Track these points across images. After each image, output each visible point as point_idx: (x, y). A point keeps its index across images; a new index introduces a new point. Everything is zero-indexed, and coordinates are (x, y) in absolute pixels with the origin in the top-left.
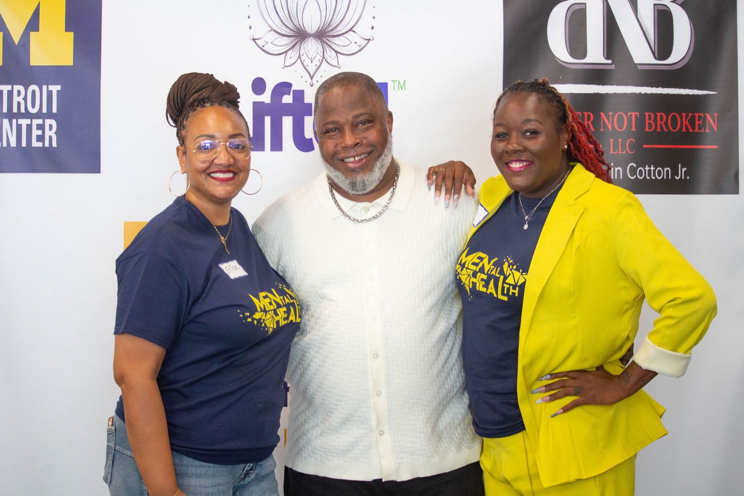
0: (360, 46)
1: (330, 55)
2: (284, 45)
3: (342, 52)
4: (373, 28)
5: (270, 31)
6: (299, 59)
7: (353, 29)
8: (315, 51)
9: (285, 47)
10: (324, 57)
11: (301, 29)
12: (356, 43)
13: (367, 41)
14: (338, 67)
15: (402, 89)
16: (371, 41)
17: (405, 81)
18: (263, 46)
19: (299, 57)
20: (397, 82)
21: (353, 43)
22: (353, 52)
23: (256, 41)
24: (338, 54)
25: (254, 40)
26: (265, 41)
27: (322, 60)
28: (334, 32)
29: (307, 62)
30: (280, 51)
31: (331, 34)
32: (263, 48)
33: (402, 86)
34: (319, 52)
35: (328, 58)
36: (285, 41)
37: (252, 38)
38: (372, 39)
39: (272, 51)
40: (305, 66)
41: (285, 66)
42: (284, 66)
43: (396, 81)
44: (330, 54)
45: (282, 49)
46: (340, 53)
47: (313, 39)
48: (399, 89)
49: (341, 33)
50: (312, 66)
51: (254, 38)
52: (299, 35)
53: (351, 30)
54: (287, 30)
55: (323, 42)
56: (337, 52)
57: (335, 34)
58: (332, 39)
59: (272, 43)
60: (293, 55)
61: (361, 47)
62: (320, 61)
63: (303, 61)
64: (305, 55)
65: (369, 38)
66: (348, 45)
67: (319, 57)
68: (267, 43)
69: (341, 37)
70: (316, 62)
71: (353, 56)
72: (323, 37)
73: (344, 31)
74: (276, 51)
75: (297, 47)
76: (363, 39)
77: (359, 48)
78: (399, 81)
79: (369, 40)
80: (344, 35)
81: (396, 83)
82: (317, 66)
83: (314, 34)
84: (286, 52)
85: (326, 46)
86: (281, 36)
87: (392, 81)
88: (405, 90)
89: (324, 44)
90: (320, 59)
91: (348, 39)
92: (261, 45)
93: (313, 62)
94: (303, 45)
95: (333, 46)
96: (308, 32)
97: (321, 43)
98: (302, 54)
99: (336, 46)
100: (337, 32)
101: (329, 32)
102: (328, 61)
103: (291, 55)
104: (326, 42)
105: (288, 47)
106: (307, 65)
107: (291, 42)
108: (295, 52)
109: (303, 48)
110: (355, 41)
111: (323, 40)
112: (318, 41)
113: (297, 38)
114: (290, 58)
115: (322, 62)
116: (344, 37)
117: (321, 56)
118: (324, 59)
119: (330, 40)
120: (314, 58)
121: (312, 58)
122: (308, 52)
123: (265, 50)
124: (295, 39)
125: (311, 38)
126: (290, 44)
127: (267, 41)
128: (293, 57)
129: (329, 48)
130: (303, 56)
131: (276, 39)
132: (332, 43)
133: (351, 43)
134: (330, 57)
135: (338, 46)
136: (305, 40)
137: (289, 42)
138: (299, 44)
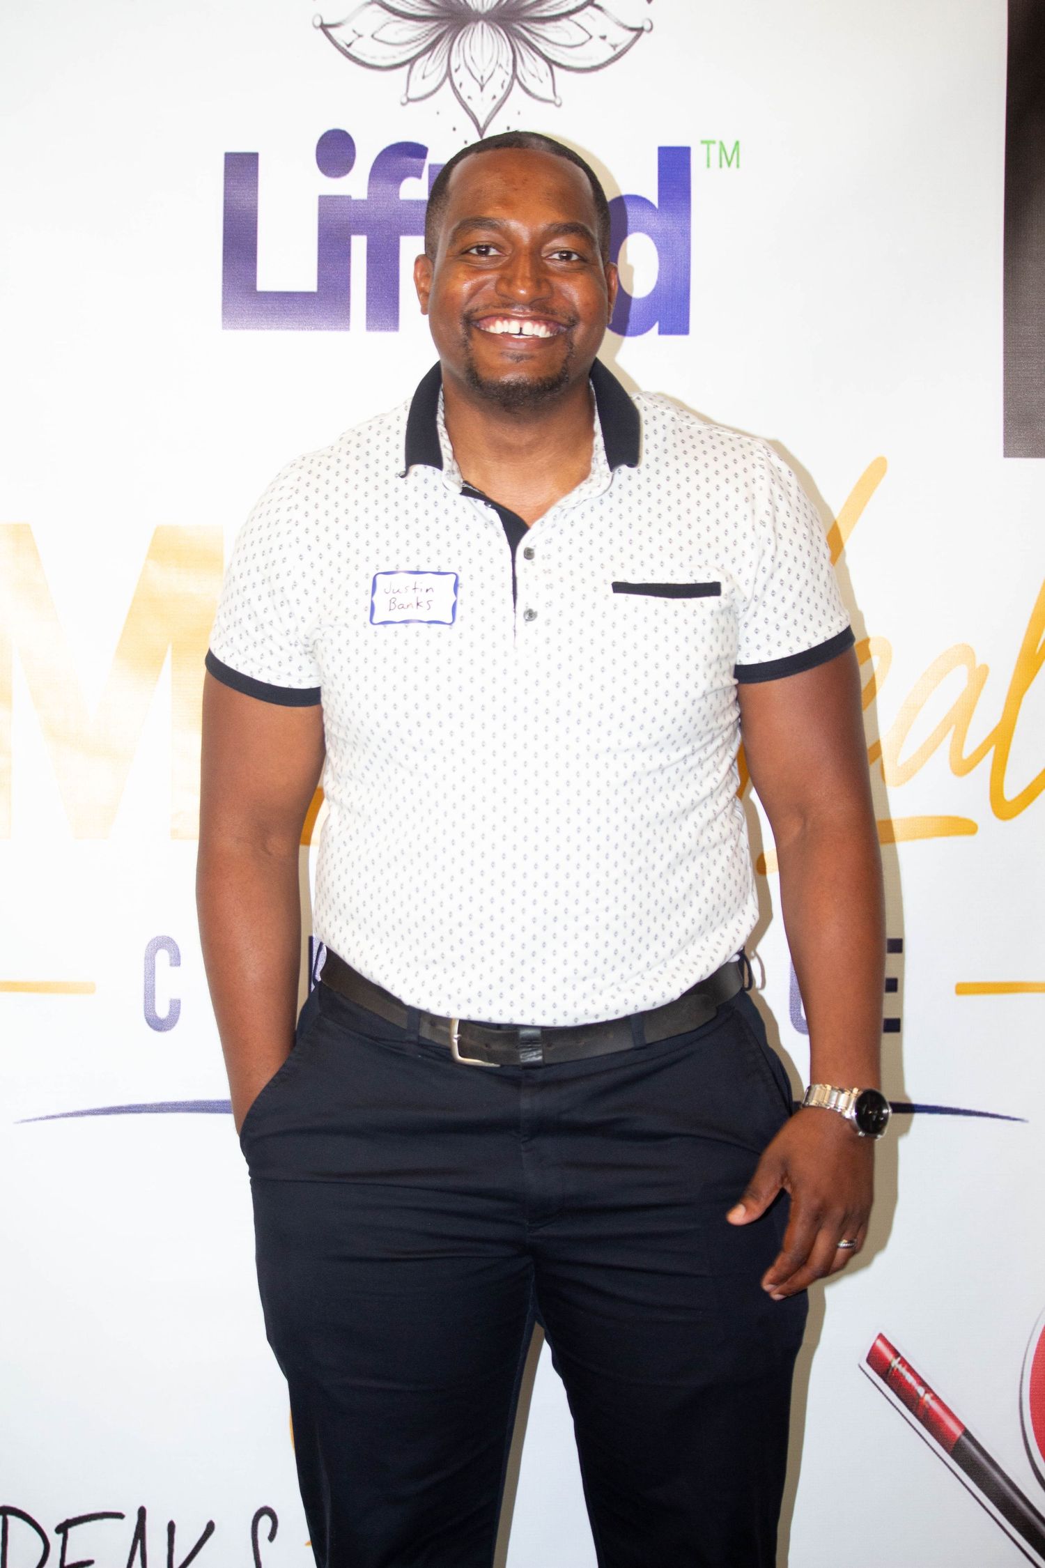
0: (614, 47)
1: (534, 72)
2: (408, 43)
3: (565, 63)
5: (370, 4)
6: (448, 81)
8: (491, 60)
9: (408, 47)
10: (515, 76)
12: (604, 38)
13: (634, 34)
14: (553, 102)
15: (729, 164)
16: (644, 35)
17: (737, 143)
18: (349, 45)
19: (449, 74)
20: (718, 143)
21: (596, 39)
22: (596, 63)
23: (331, 31)
24: (555, 68)
25: (324, 27)
26: (354, 31)
27: (511, 84)
28: (542, 7)
29: (469, 89)
30: (394, 57)
31: (536, 13)
32: (350, 50)
33: (730, 156)
34: (503, 61)
35: (528, 77)
36: (410, 30)
37: (318, 23)
38: (647, 26)
39: (373, 58)
40: (465, 99)
41: (409, 100)
42: (404, 100)
43: (714, 142)
44: (532, 67)
45: (400, 53)
46: (560, 65)
47: (485, 25)
48: (721, 166)
49: (563, 10)
50: (482, 99)
51: (326, 22)
52: (447, 14)
53: (590, 3)
55: (512, 34)
56: (551, 63)
57: (546, 14)
58: (536, 27)
59: (373, 36)
60: (431, 67)
61: (618, 49)
62: (506, 85)
63: (457, 85)
64: (463, 70)
65: (639, 25)
66: (583, 44)
67: (503, 76)
68: (360, 36)
69: (564, 23)
70: (495, 88)
71: (594, 74)
72: (515, 21)
73: (572, 6)
74: (384, 58)
75: (442, 47)
76: (625, 27)
77: (612, 53)
79: (640, 31)
80: (573, 17)
81: (715, 149)
82: (496, 101)
83: (488, 12)
84: (411, 61)
85: (520, 45)
86: (398, 18)
87: (702, 142)
88: (738, 166)
89: (517, 41)
90: (504, 81)
91: (582, 27)
92: (343, 41)
93: (485, 89)
94: (460, 41)
95: (542, 46)
96: (472, 7)
97: (507, 35)
98: (457, 67)
99: (551, 45)
100: (551, 7)
101: (531, 9)
102: (527, 85)
103: (425, 68)
104: (522, 34)
105: (417, 46)
106: (469, 97)
107: (427, 35)
108: (438, 62)
109: (459, 51)
110: (602, 34)
111: (515, 29)
112: (500, 33)
113: (444, 25)
114: (424, 77)
115: (511, 89)
116: (572, 21)
117: (507, 74)
118: (516, 82)
119: (532, 29)
120: (489, 79)
121: (482, 78)
122: (473, 61)
123: (354, 54)
124: (437, 26)
125: (480, 24)
126: (424, 39)
127: (359, 32)
128: (431, 74)
129: (531, 51)
130: (458, 72)
131: (384, 25)
132: (537, 38)
133: (591, 37)
134: (533, 75)
135: (555, 47)
136: (466, 28)
137: (419, 35)
138: (448, 39)
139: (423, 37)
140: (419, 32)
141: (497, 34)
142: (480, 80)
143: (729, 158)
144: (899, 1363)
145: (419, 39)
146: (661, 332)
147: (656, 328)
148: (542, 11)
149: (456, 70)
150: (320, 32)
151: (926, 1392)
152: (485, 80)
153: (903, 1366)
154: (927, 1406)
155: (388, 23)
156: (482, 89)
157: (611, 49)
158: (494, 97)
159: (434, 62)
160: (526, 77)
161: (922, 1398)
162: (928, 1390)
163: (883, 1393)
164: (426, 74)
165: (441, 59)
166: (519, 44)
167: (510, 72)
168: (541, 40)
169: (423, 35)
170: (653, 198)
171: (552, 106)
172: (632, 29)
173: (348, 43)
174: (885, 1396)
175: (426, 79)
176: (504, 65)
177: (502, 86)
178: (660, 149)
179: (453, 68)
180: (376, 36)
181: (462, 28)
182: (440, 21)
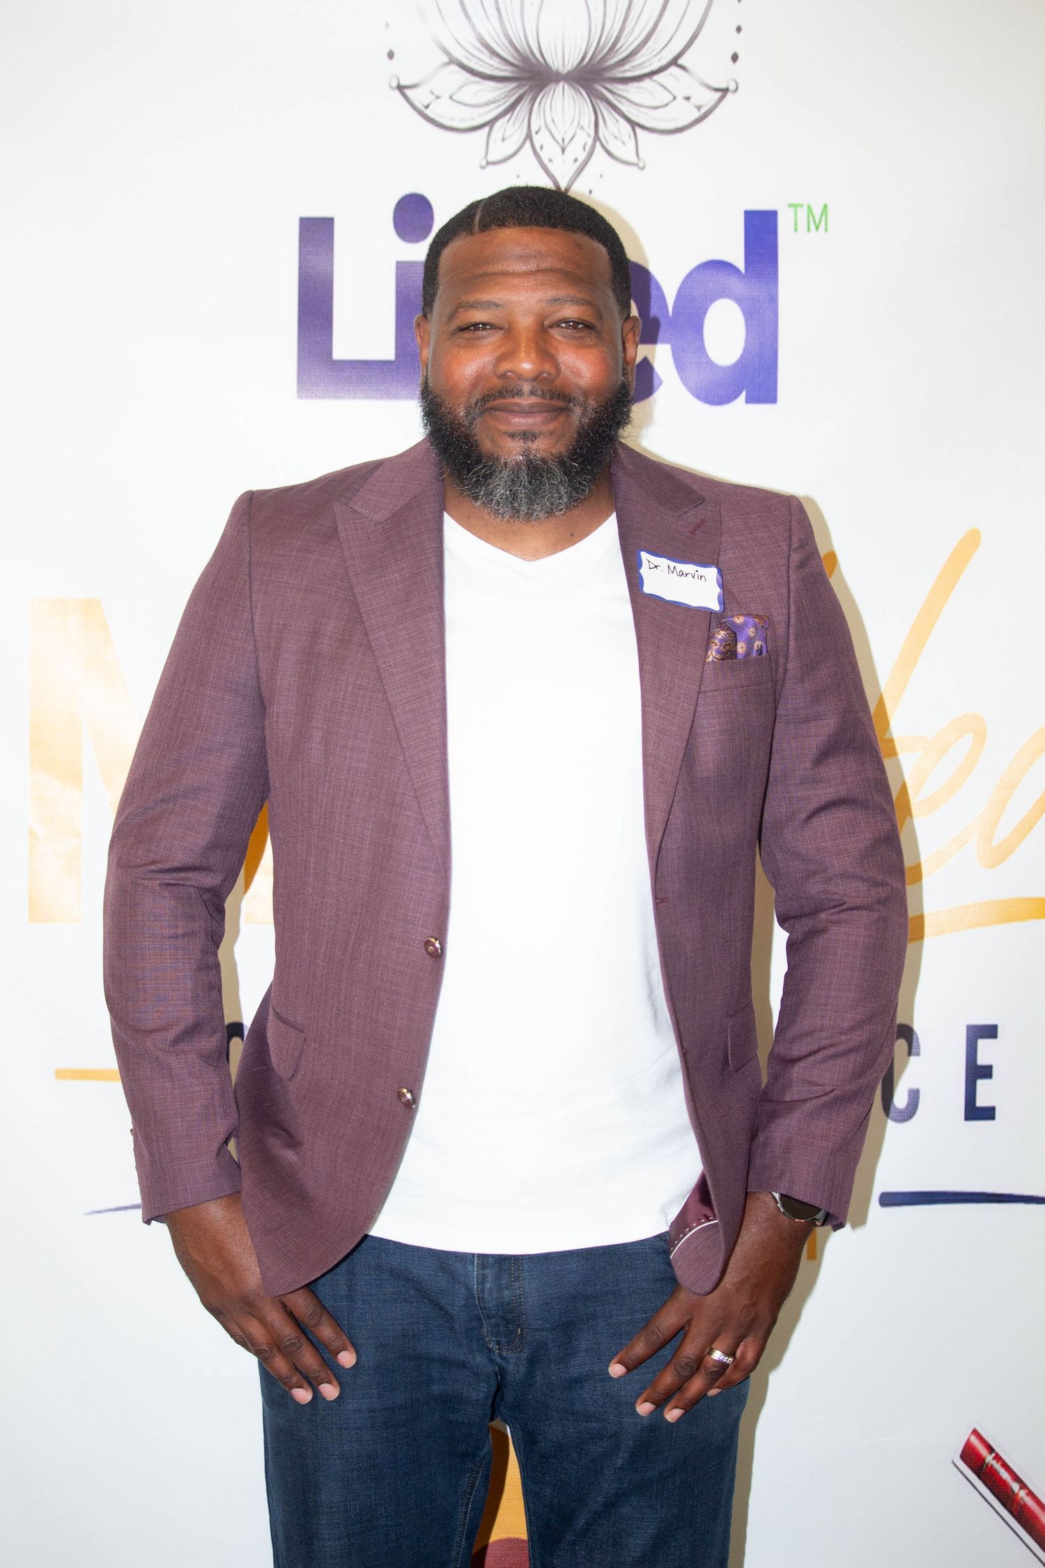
0: (699, 108)
1: (616, 133)
2: (487, 104)
3: (648, 124)
4: (735, 58)
5: (448, 64)
6: (528, 143)
7: (680, 61)
8: (572, 122)
9: (487, 108)
10: (597, 138)
11: (532, 59)
12: (688, 98)
13: (719, 94)
14: (636, 165)
15: (817, 228)
16: (729, 95)
17: (825, 207)
18: (427, 107)
19: (529, 136)
20: (805, 207)
21: (680, 100)
22: (679, 124)
23: (408, 92)
24: (638, 130)
25: (401, 88)
26: (432, 93)
27: (593, 147)
28: (627, 67)
29: (550, 151)
30: (473, 119)
31: (618, 73)
32: (428, 112)
33: (818, 220)
34: (585, 123)
35: (610, 138)
36: (488, 91)
37: (395, 84)
38: (732, 87)
39: (452, 119)
40: (546, 161)
41: (488, 163)
42: (484, 163)
43: (801, 206)
44: (614, 128)
45: (479, 115)
46: (643, 127)
47: (566, 86)
48: (809, 230)
49: (647, 70)
50: (564, 162)
51: (402, 83)
52: (528, 75)
53: (674, 62)
54: (495, 62)
55: (594, 95)
56: (633, 124)
57: (629, 74)
58: (619, 88)
59: (451, 97)
60: (511, 129)
61: (703, 111)
62: (588, 148)
63: (538, 148)
64: (544, 131)
65: (723, 86)
66: (666, 105)
67: (585, 138)
68: (438, 97)
69: (647, 83)
70: (577, 151)
71: (678, 136)
72: (595, 81)
73: (655, 67)
74: (462, 120)
75: (523, 108)
76: (709, 87)
77: (696, 114)
78: (809, 207)
79: (725, 91)
80: (656, 77)
81: (802, 214)
82: (577, 164)
83: (569, 72)
84: (491, 123)
85: (603, 107)
86: (477, 79)
87: (790, 206)
88: (826, 230)
89: (599, 101)
90: (586, 144)
91: (665, 88)
92: (420, 102)
93: (566, 152)
94: (540, 103)
95: (624, 107)
96: (553, 67)
97: (590, 98)
98: (537, 129)
99: (633, 106)
100: (634, 67)
101: (614, 69)
102: (610, 148)
103: (505, 131)
104: (604, 95)
105: (496, 108)
106: (550, 160)
107: (506, 96)
108: (517, 125)
109: (539, 112)
110: (687, 95)
111: (597, 90)
112: (581, 94)
113: (524, 86)
114: (503, 140)
115: (593, 151)
116: (655, 81)
117: (589, 136)
118: (598, 144)
119: (614, 90)
120: (571, 140)
121: (563, 140)
122: (554, 123)
123: (432, 116)
124: (517, 87)
125: (561, 84)
126: (503, 101)
127: (437, 93)
128: (511, 136)
129: (614, 113)
130: (540, 134)
131: (463, 86)
132: (620, 99)
133: (675, 98)
134: (616, 137)
135: (638, 108)
136: (546, 89)
137: (499, 96)
138: (528, 100)
139: (503, 98)
140: (499, 93)
141: (579, 95)
142: (560, 142)
143: (817, 221)
144: (994, 1458)
145: (499, 101)
146: (749, 400)
147: (743, 396)
148: (625, 71)
149: (537, 133)
150: (397, 93)
151: (1021, 1488)
152: (566, 142)
153: (998, 1462)
154: (1022, 1503)
155: (466, 84)
156: (563, 150)
157: (696, 110)
158: (576, 160)
159: (514, 124)
160: (607, 136)
161: (1017, 1495)
162: (1023, 1486)
163: (977, 1490)
164: (506, 136)
165: (519, 123)
166: (600, 104)
167: (592, 133)
168: (624, 101)
169: (503, 96)
170: (740, 263)
171: (635, 169)
172: (717, 90)
173: (426, 105)
174: (979, 1492)
175: (506, 142)
176: (586, 127)
177: (584, 149)
178: (746, 212)
179: (534, 129)
180: (454, 97)
181: (542, 89)
182: (519, 82)
